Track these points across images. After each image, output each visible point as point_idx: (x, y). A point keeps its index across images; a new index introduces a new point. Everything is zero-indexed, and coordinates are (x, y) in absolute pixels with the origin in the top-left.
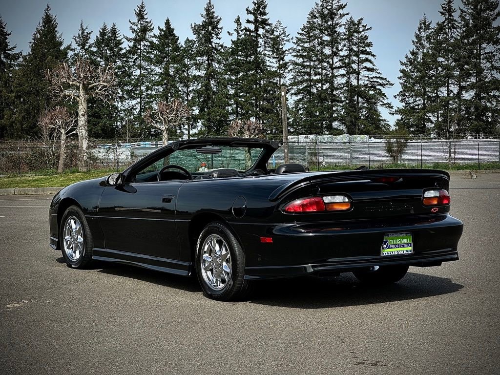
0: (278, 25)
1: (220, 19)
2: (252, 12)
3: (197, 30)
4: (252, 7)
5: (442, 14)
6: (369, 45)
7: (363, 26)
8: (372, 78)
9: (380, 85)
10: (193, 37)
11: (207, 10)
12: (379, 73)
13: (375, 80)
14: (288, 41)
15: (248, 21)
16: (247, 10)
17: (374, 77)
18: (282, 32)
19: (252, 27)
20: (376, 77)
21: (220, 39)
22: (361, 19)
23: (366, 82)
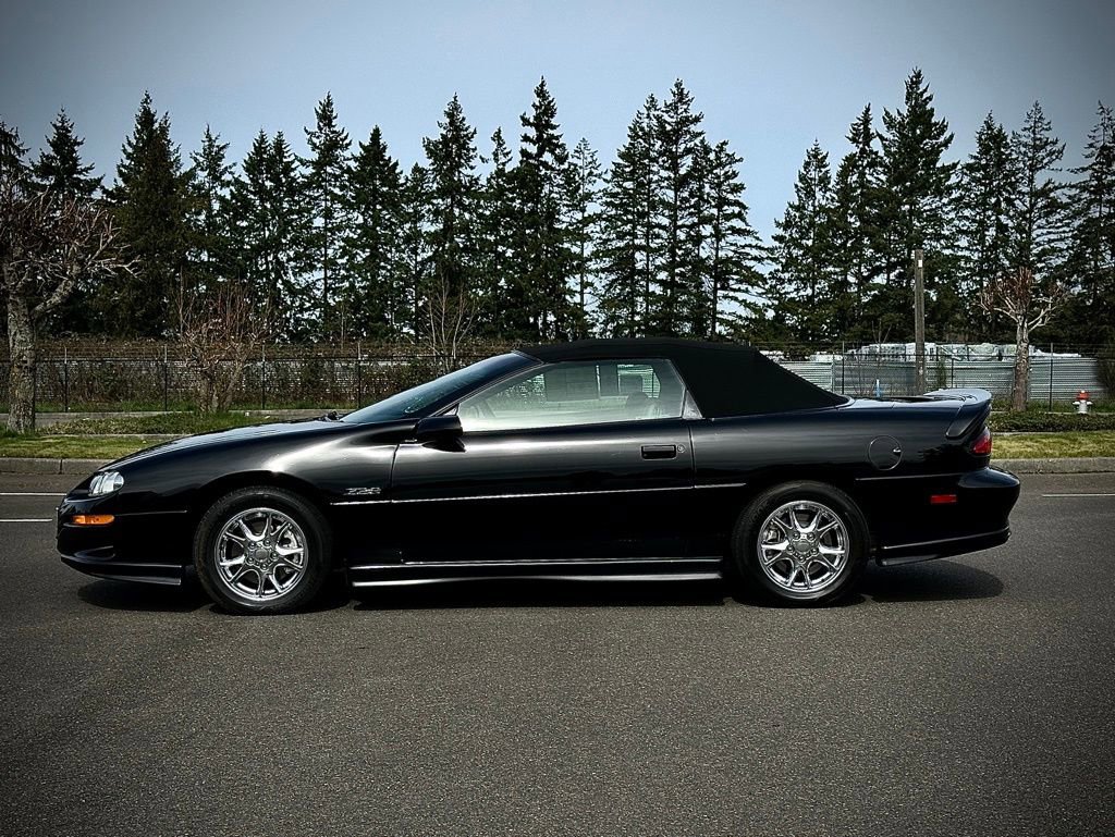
0: (582, 147)
1: (475, 132)
2: (531, 121)
3: (432, 149)
4: (531, 115)
5: (854, 140)
6: (738, 189)
7: (727, 155)
8: (743, 247)
9: (755, 259)
10: (426, 163)
11: (450, 115)
12: (757, 239)
13: (747, 250)
14: (599, 176)
15: (526, 138)
16: (522, 118)
17: (746, 246)
18: (590, 160)
19: (533, 149)
20: (750, 246)
21: (472, 168)
22: (725, 143)
23: (731, 254)
